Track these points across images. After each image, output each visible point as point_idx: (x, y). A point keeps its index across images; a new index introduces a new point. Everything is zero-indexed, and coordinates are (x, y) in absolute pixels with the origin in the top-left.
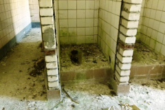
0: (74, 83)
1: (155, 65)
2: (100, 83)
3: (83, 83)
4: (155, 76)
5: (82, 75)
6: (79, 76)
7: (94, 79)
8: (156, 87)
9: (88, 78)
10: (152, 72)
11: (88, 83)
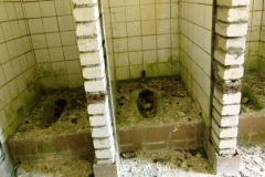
0: (37, 158)
1: (178, 124)
2: (81, 158)
3: (52, 158)
4: (184, 144)
5: (46, 145)
6: (42, 147)
7: (69, 151)
8: (179, 165)
9: (58, 150)
10: (175, 136)
11: (60, 157)
